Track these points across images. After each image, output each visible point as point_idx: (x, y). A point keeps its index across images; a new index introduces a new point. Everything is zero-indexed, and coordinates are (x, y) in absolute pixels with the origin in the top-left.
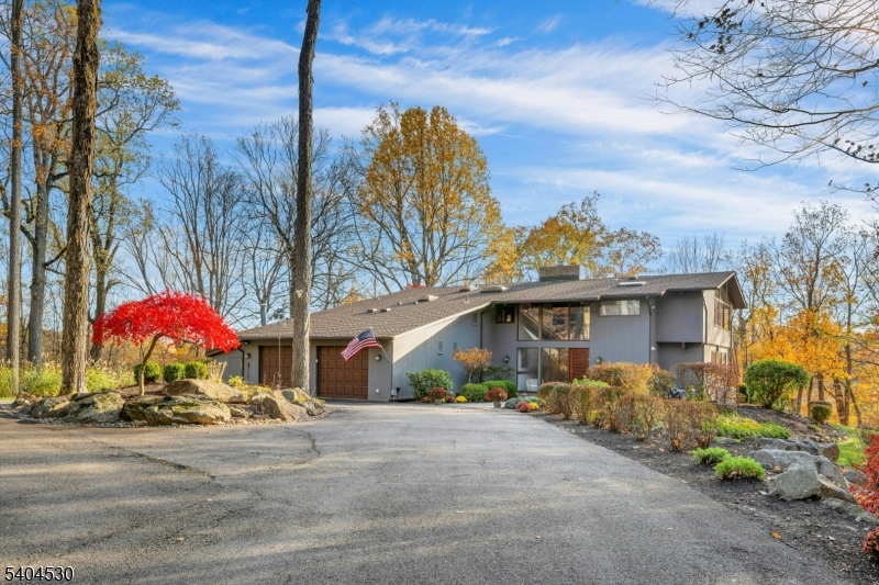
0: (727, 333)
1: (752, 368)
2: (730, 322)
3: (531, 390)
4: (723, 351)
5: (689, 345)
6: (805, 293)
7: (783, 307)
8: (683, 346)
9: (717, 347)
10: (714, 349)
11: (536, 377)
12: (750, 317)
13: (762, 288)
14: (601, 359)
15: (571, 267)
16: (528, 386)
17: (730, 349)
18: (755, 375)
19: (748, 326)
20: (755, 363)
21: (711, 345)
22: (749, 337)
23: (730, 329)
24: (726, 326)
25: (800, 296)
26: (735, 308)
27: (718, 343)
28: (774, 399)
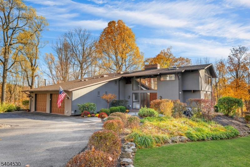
0: (210, 87)
1: (220, 100)
2: (211, 83)
3: (138, 108)
4: (209, 93)
5: (194, 91)
6: (235, 74)
7: (228, 79)
8: (192, 91)
9: (206, 91)
10: (205, 92)
11: (139, 104)
12: (219, 82)
13: (222, 73)
14: (161, 97)
15: (155, 65)
16: (136, 107)
17: (211, 92)
18: (221, 102)
19: (218, 85)
20: (221, 98)
21: (204, 91)
22: (218, 88)
23: (211, 85)
24: (210, 84)
25: (233, 75)
26: (213, 78)
27: (207, 90)
28: (229, 112)
